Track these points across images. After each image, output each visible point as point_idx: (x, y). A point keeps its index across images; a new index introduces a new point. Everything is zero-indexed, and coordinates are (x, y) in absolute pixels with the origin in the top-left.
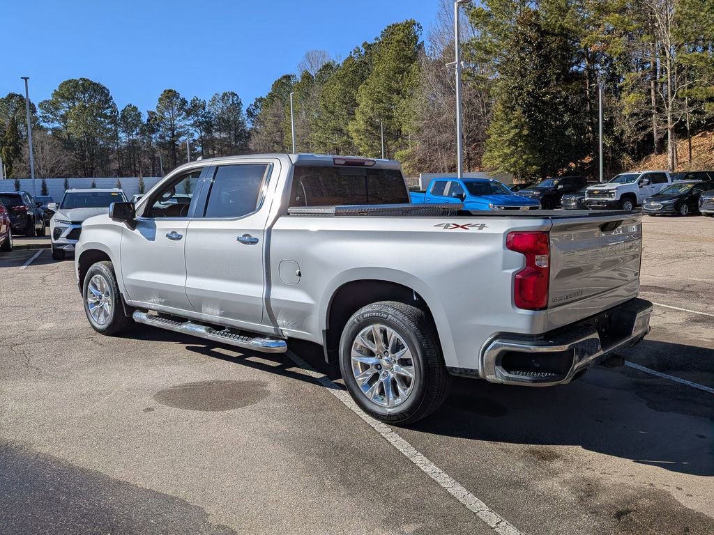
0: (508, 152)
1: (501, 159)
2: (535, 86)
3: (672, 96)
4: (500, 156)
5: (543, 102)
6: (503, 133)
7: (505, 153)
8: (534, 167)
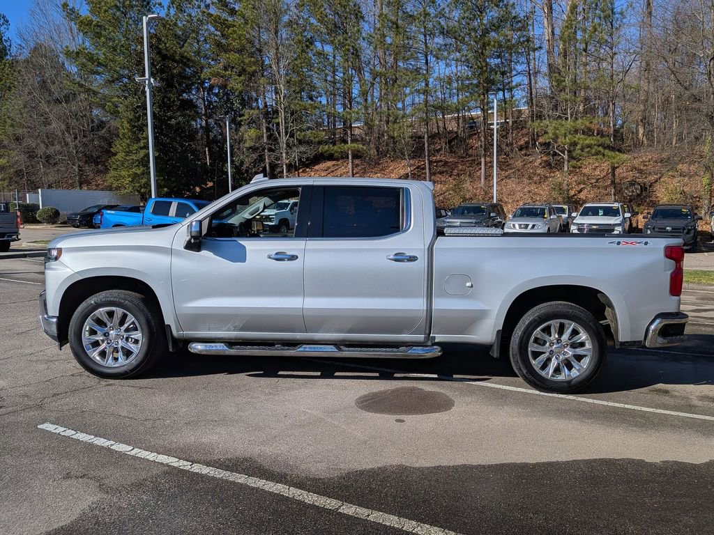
0: (139, 172)
1: (130, 179)
2: (161, 109)
3: (286, 135)
4: (129, 176)
5: (170, 126)
6: (131, 152)
7: (136, 174)
8: (166, 189)
